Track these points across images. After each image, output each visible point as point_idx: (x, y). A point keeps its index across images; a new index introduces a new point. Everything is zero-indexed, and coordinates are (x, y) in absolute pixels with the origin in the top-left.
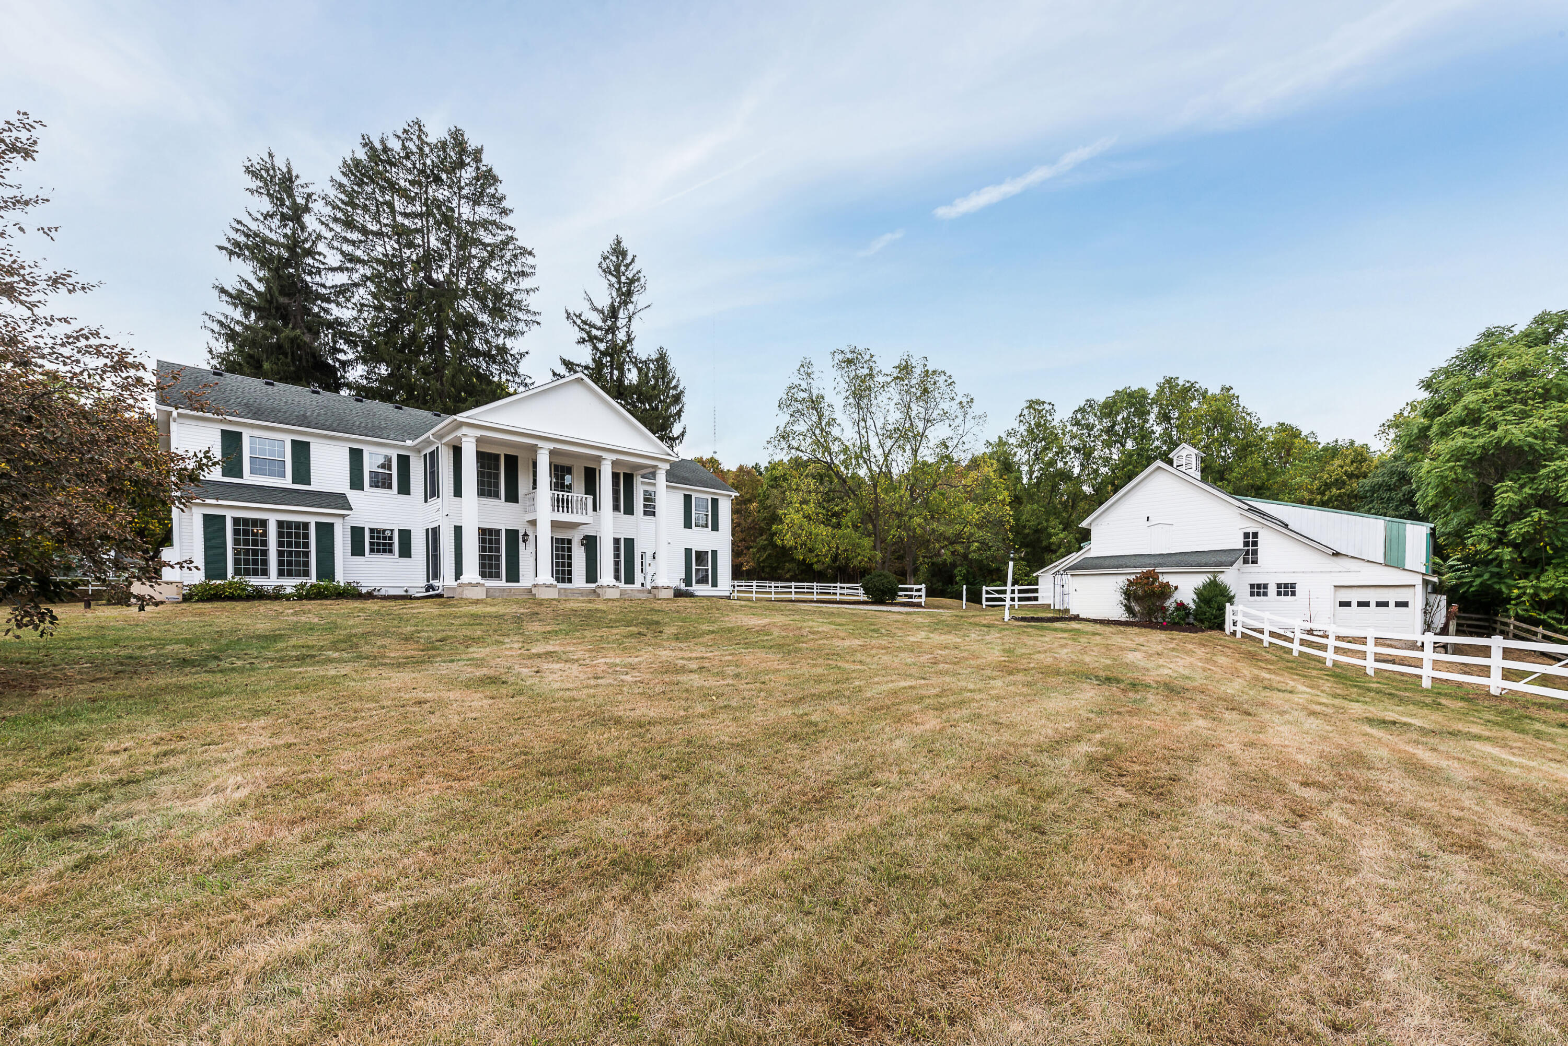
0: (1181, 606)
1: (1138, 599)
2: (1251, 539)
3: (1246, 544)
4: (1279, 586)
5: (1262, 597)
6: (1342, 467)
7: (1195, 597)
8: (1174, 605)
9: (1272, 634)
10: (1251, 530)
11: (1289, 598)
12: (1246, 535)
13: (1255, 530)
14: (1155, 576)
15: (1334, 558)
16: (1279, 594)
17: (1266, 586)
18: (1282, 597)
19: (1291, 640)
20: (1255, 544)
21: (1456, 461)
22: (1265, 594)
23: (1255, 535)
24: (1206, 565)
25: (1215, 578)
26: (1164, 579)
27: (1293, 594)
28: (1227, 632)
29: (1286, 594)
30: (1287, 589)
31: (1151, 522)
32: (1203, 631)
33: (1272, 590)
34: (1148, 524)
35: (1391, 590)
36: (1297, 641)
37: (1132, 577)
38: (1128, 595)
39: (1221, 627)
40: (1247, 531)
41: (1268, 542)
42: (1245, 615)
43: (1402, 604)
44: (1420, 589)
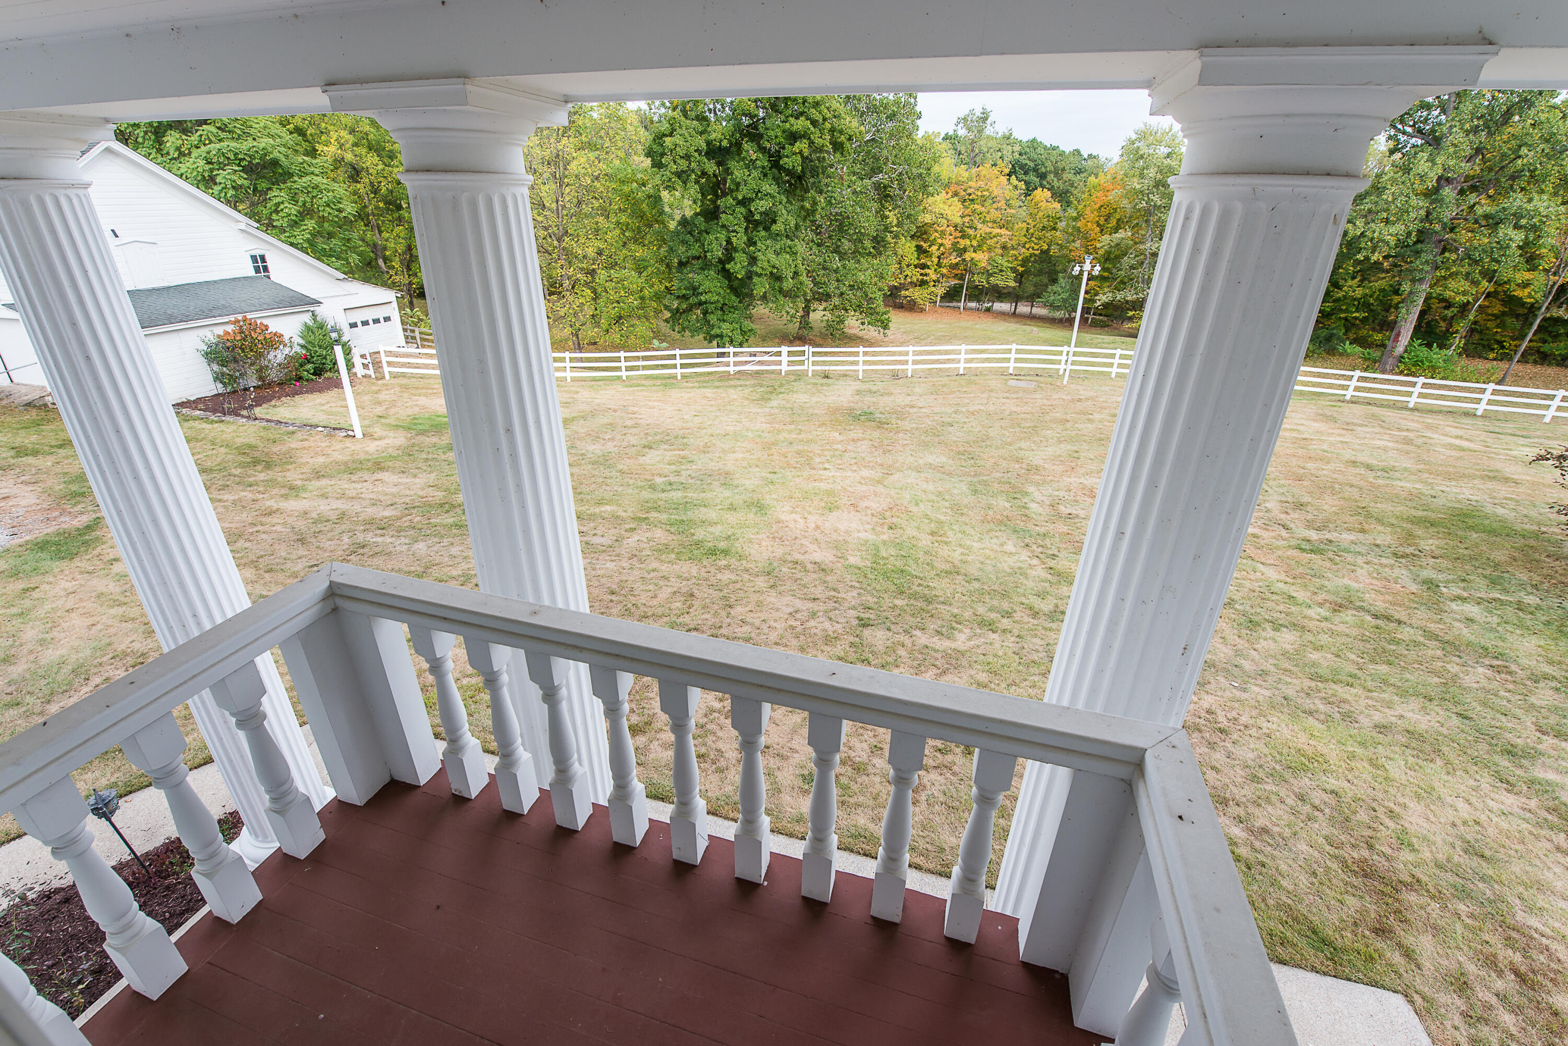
2: (260, 263)
3: (257, 270)
10: (257, 253)
12: (254, 258)
13: (262, 253)
15: (339, 282)
20: (266, 269)
23: (263, 258)
25: (314, 317)
31: (123, 238)
35: (379, 308)
40: (254, 253)
41: (277, 265)
43: (387, 319)
44: (395, 305)
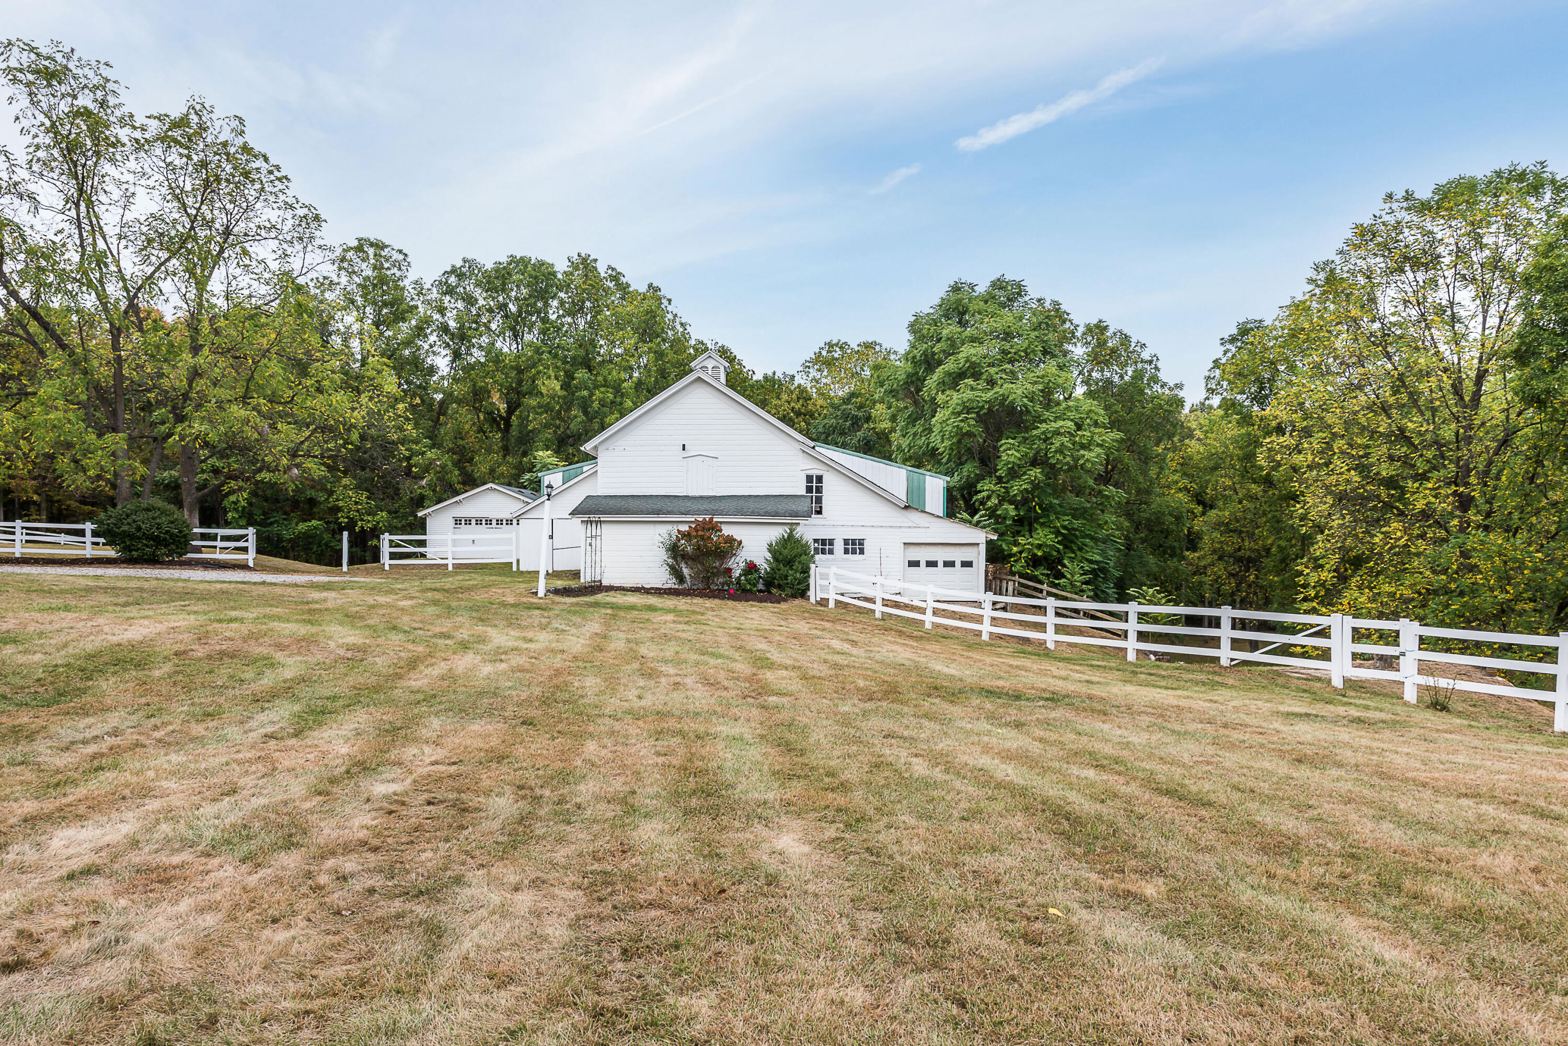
0: (751, 568)
1: (685, 557)
2: (814, 484)
3: (809, 490)
4: (846, 542)
5: (828, 556)
6: (789, 403)
7: (768, 556)
8: (742, 565)
9: (886, 602)
10: (815, 473)
11: (857, 557)
12: (809, 479)
13: (819, 473)
14: (714, 528)
15: (904, 512)
16: (846, 551)
17: (831, 542)
18: (850, 556)
19: (922, 611)
20: (819, 490)
21: (968, 413)
22: (831, 552)
23: (820, 479)
24: (776, 514)
25: (792, 531)
26: (727, 531)
27: (862, 552)
28: (812, 600)
29: (854, 552)
30: (855, 546)
31: (690, 451)
32: (785, 600)
33: (839, 547)
34: (685, 454)
35: (957, 549)
36: (929, 612)
37: (684, 528)
38: (674, 550)
39: (803, 593)
40: (810, 473)
41: (833, 488)
42: (839, 577)
43: (967, 564)
44: (983, 548)
